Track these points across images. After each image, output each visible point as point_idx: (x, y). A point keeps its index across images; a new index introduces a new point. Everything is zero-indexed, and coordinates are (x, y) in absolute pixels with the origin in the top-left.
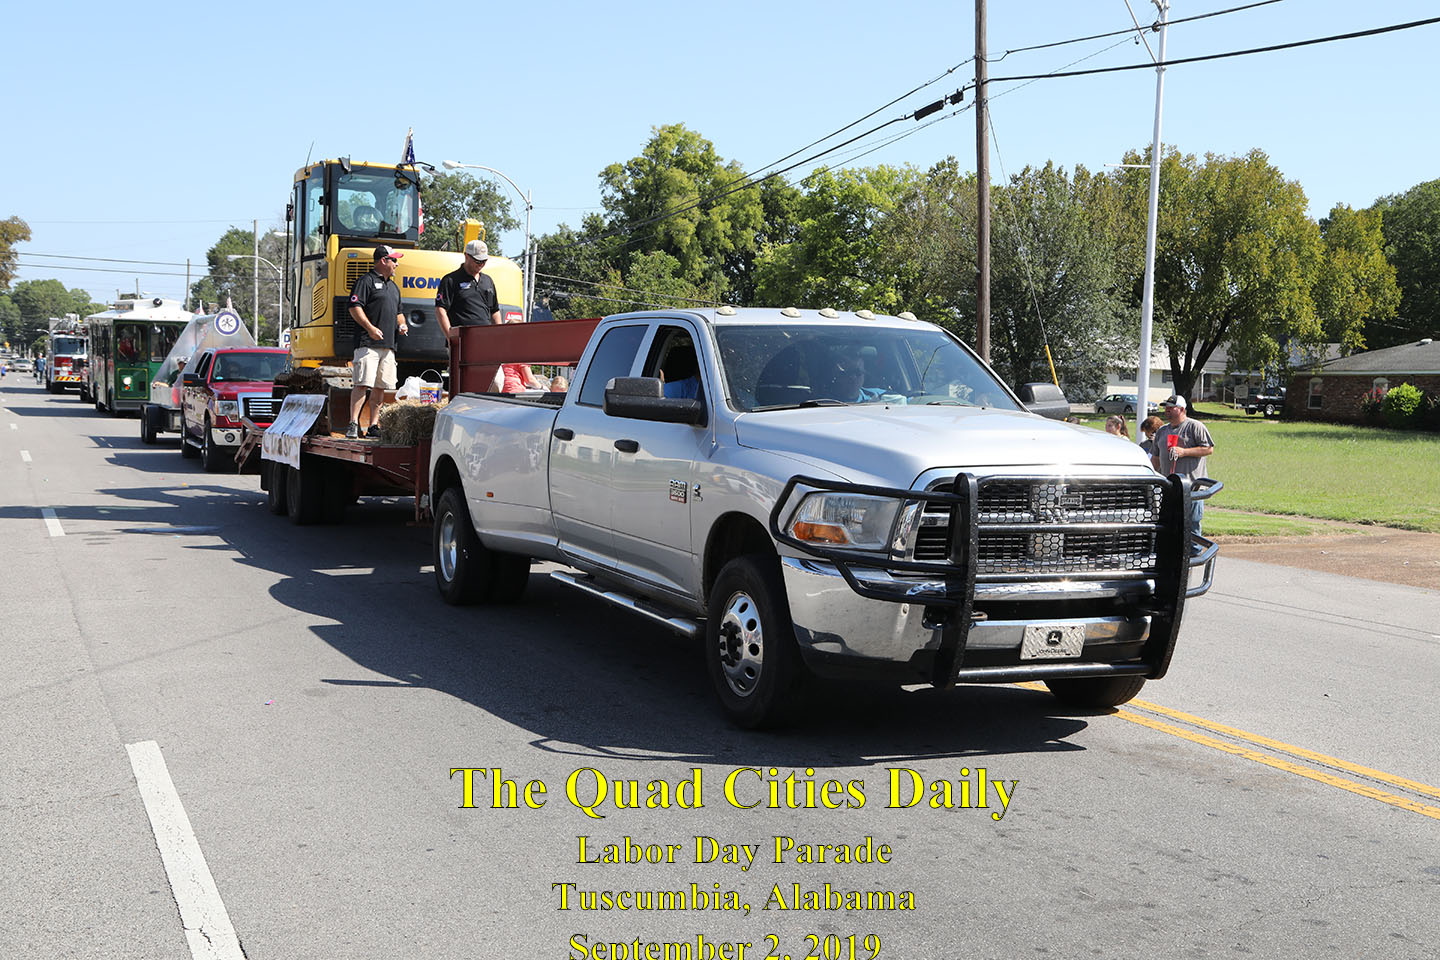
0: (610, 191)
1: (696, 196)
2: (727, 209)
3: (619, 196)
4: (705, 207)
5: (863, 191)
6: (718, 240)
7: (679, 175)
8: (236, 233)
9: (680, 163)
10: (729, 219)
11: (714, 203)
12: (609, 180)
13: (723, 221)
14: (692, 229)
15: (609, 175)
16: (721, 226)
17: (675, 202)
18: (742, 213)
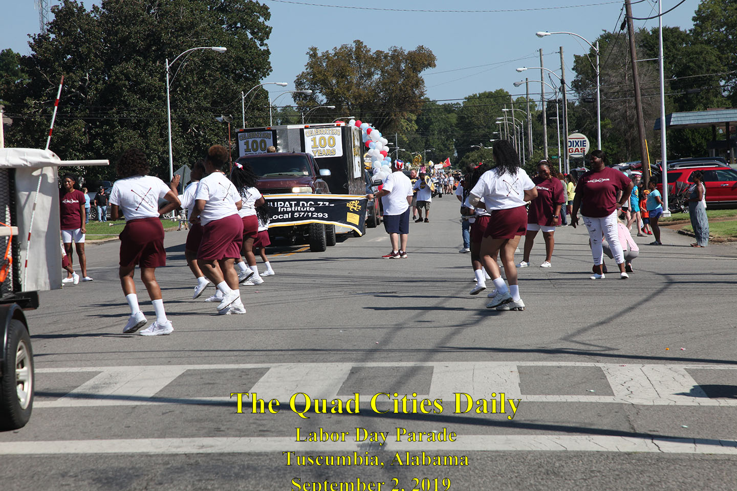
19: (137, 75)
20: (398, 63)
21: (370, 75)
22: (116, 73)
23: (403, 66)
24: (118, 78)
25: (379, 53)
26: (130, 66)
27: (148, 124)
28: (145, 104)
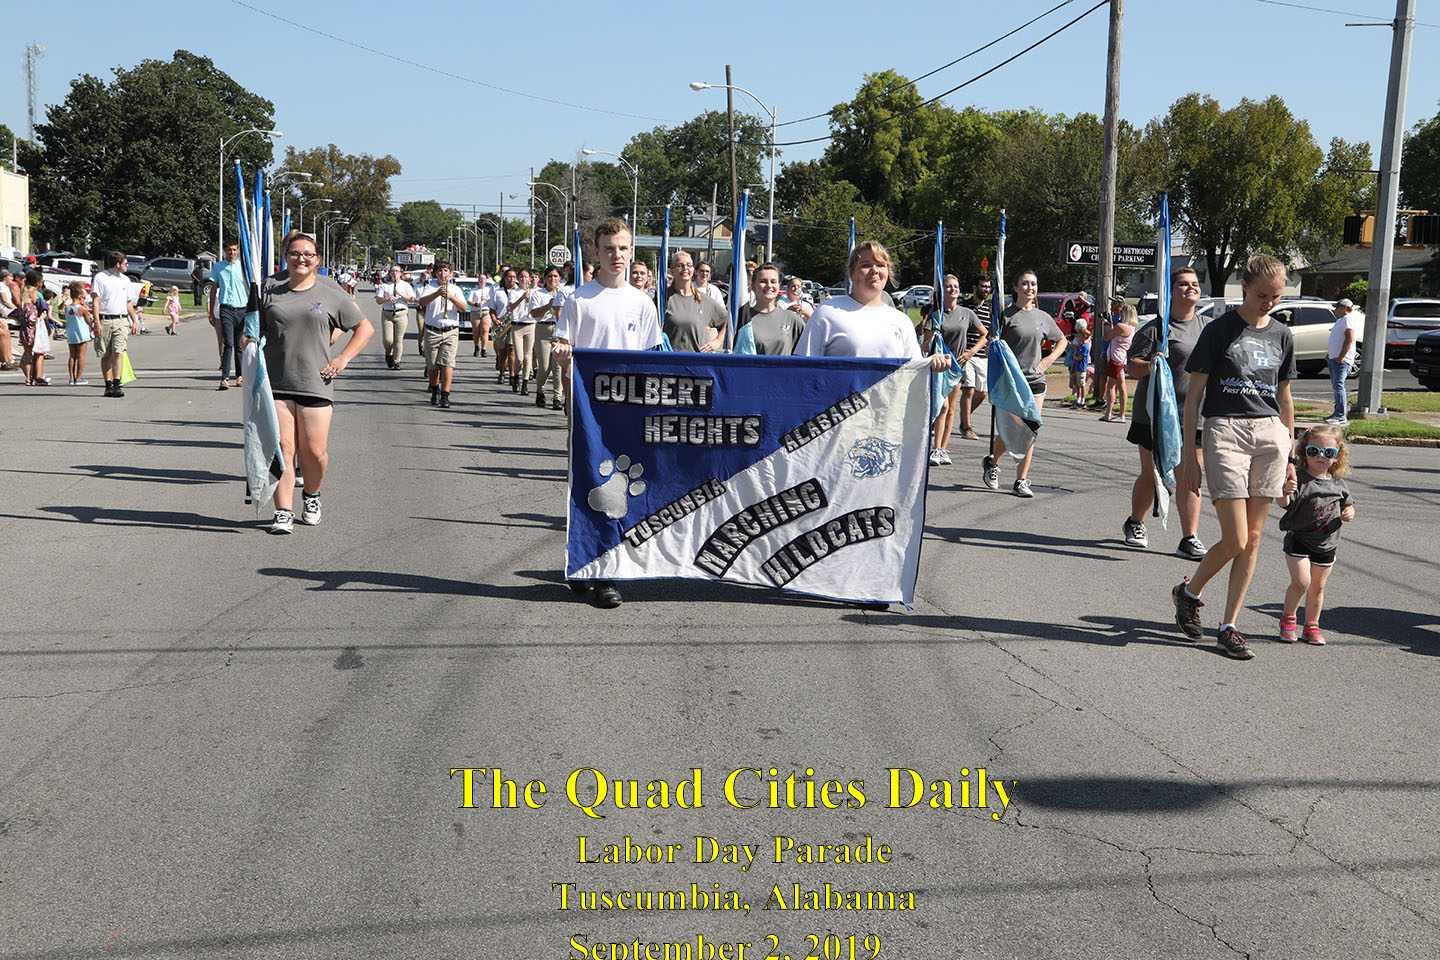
0: (837, 126)
1: (898, 132)
2: (923, 141)
3: (843, 130)
4: (906, 139)
5: (988, 132)
6: (915, 166)
7: (884, 114)
8: (555, 164)
9: (887, 104)
10: (926, 149)
11: (914, 136)
12: (835, 119)
13: (920, 151)
14: (892, 158)
15: (836, 113)
16: (917, 155)
17: (880, 136)
18: (938, 144)
19: (153, 154)
20: (368, 167)
21: (341, 176)
22: (134, 150)
23: (372, 171)
24: (135, 154)
25: (351, 157)
26: (148, 143)
27: (162, 200)
28: (160, 181)
